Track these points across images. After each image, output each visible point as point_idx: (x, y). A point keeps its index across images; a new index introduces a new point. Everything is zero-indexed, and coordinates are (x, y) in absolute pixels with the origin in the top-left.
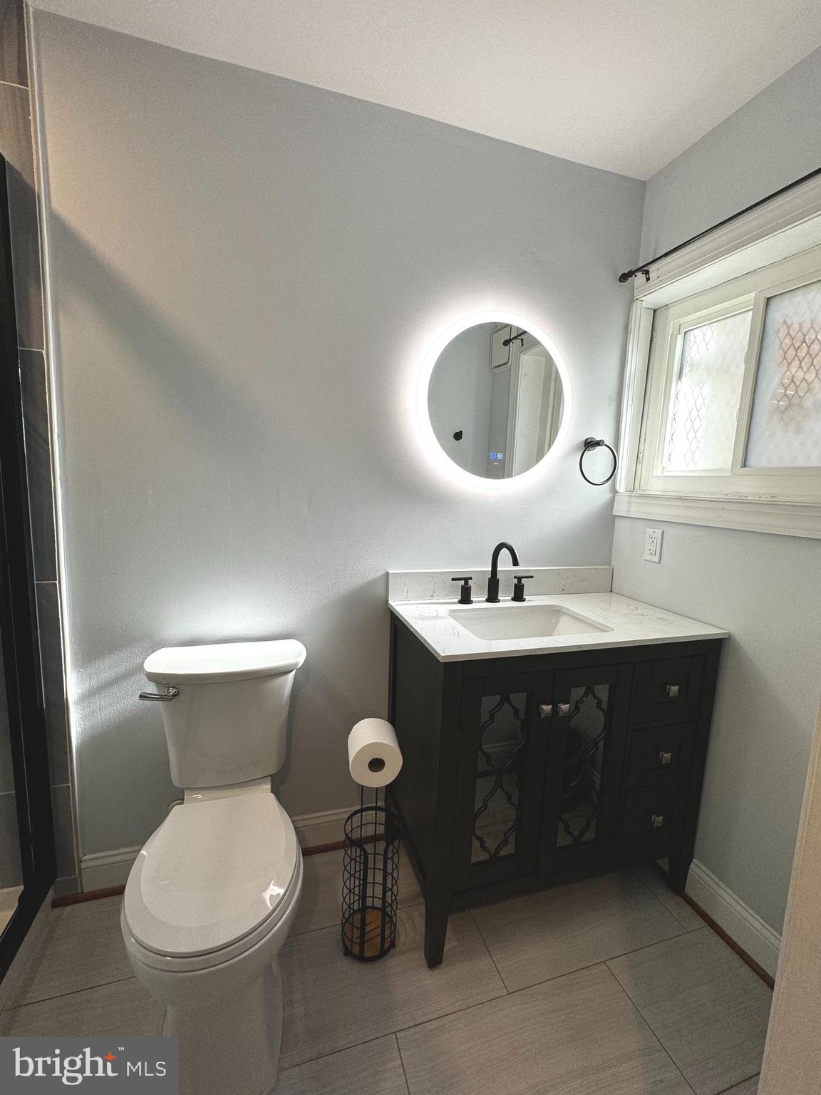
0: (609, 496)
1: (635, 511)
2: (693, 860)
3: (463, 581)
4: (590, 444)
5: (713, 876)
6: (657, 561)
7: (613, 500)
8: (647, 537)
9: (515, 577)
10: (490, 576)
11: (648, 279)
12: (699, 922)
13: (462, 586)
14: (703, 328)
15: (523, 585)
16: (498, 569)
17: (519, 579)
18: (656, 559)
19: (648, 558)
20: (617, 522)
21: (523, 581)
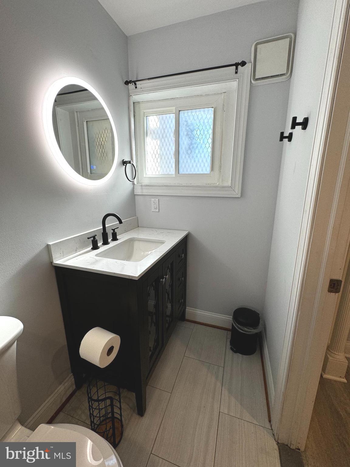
0: (132, 186)
1: (145, 192)
2: (187, 308)
3: (93, 238)
4: (124, 163)
5: (191, 308)
6: (158, 211)
7: (133, 188)
8: (152, 202)
9: (112, 229)
10: (102, 232)
11: (136, 88)
12: (193, 324)
13: (92, 240)
14: (154, 116)
15: (116, 233)
16: (106, 226)
17: (114, 230)
18: (157, 210)
19: (154, 210)
20: (136, 197)
21: (116, 230)
